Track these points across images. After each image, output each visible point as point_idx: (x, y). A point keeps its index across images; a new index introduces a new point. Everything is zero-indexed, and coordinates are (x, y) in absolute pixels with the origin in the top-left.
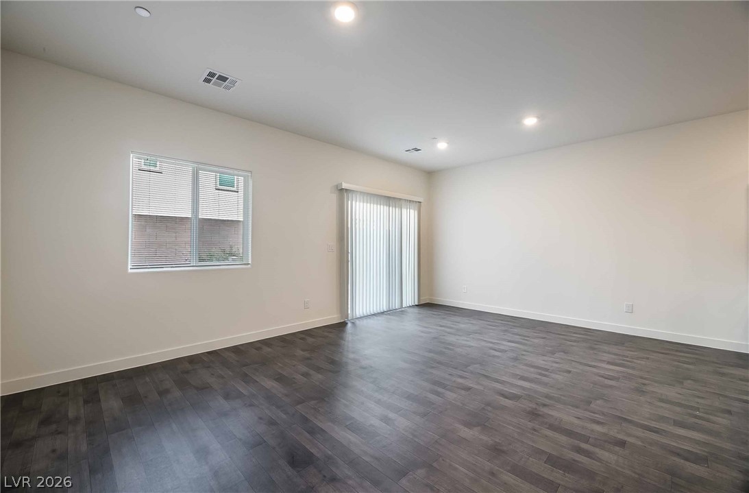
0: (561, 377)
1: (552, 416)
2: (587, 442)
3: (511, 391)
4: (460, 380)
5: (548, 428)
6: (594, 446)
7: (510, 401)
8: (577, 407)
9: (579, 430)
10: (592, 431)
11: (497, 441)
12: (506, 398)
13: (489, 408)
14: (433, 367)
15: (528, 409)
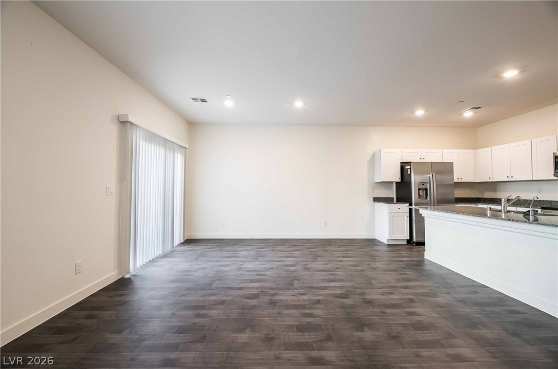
0: (271, 273)
1: (281, 300)
2: (306, 308)
3: (251, 293)
4: (213, 298)
5: (284, 309)
6: (310, 308)
7: (256, 300)
8: (289, 289)
9: (298, 303)
10: (304, 300)
11: (265, 332)
12: (251, 299)
14: (183, 295)
15: (268, 301)
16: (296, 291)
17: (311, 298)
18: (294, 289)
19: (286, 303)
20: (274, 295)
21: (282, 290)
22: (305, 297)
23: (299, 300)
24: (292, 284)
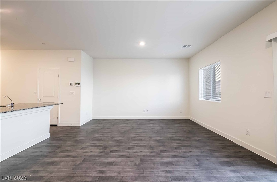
13: (118, 145)
16: (139, 154)
17: (132, 150)
18: (140, 156)
19: (145, 148)
20: (152, 152)
21: (148, 155)
22: (135, 151)
23: (138, 149)
24: (141, 160)
